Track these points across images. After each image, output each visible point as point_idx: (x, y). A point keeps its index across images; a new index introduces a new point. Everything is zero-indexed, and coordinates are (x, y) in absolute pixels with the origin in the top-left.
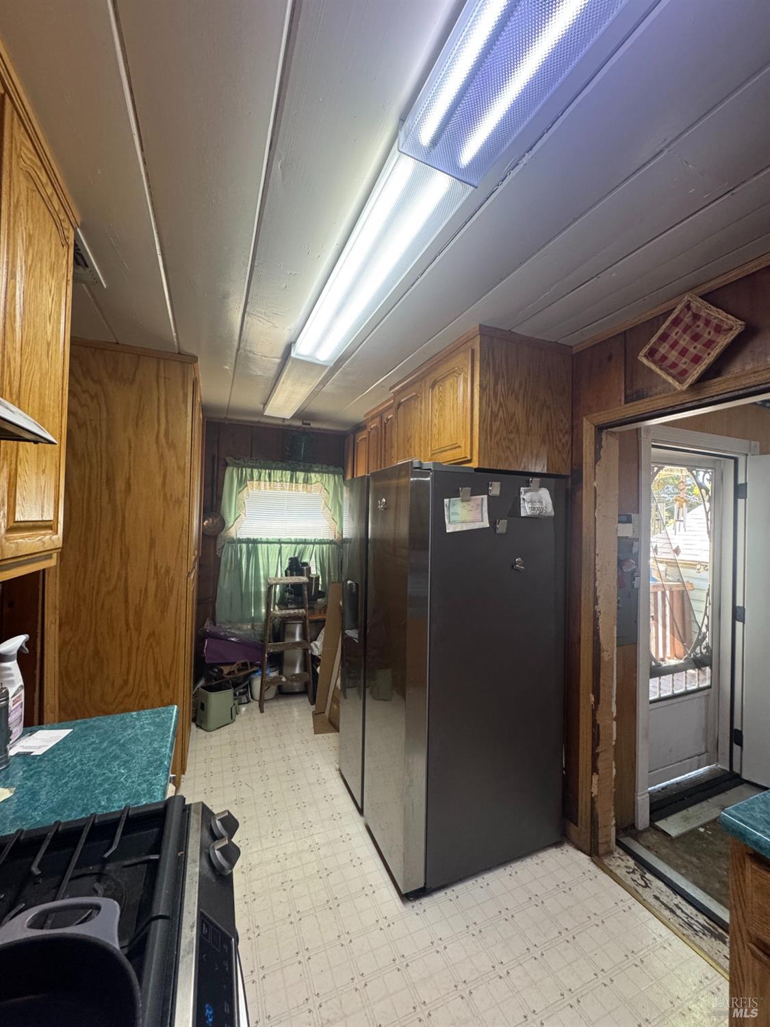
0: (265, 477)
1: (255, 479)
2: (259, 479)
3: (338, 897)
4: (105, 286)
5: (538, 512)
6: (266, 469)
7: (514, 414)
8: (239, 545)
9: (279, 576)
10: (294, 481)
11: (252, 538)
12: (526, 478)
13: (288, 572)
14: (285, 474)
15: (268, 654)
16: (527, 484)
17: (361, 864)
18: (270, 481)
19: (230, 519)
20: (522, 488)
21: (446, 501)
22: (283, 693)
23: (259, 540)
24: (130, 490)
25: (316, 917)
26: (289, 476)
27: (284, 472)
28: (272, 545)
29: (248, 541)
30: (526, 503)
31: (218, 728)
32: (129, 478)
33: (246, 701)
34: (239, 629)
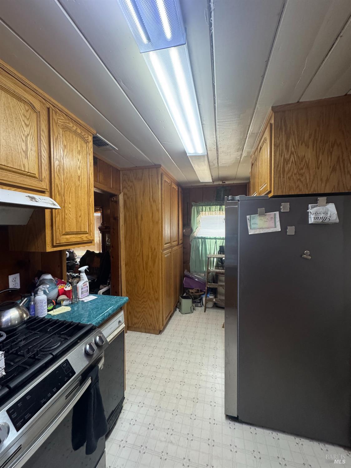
0: (208, 209)
1: (204, 211)
2: (205, 211)
3: (199, 399)
4: (117, 149)
5: (321, 220)
6: (208, 206)
7: (304, 156)
8: (198, 240)
9: (216, 254)
10: (221, 210)
11: (203, 237)
12: (315, 197)
13: (219, 252)
14: (217, 207)
15: (207, 288)
16: (316, 202)
17: (215, 391)
18: (210, 211)
19: (194, 229)
20: (309, 205)
21: (248, 217)
22: (216, 306)
23: (206, 238)
24: (142, 219)
25: (187, 401)
26: (219, 208)
27: (216, 206)
28: (212, 240)
29: (202, 238)
30: (312, 215)
31: (186, 314)
32: (142, 215)
33: (200, 306)
34: (199, 275)
